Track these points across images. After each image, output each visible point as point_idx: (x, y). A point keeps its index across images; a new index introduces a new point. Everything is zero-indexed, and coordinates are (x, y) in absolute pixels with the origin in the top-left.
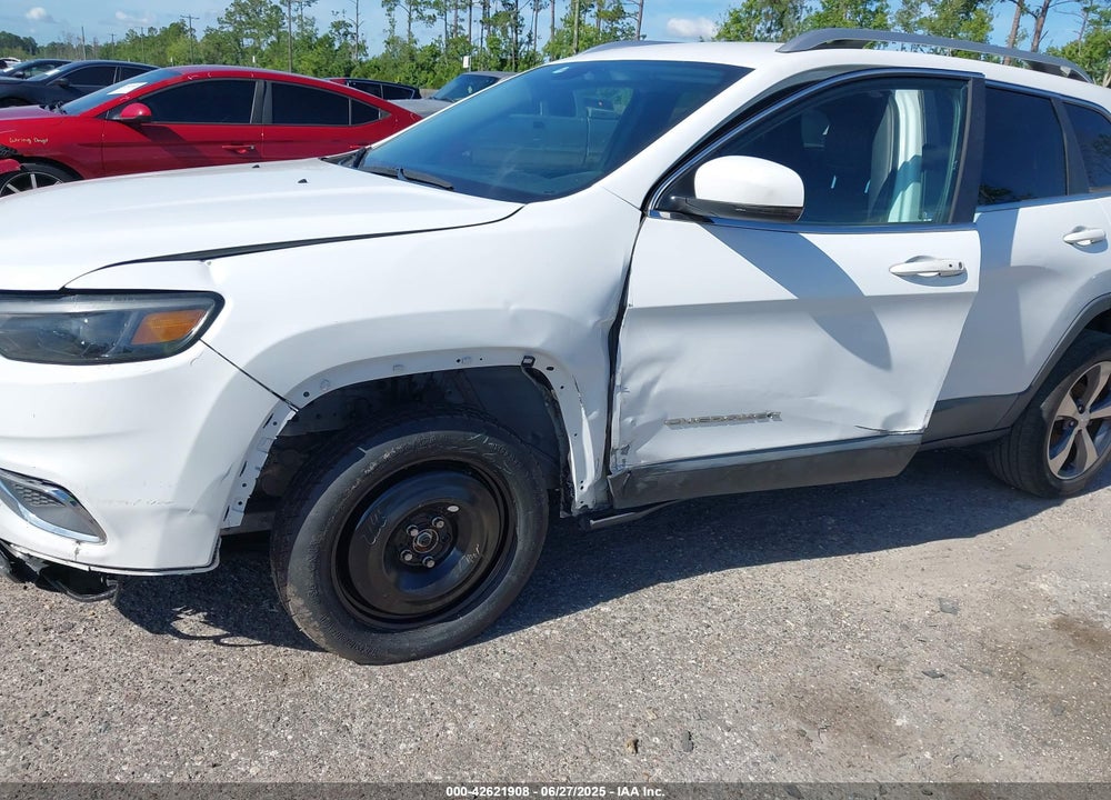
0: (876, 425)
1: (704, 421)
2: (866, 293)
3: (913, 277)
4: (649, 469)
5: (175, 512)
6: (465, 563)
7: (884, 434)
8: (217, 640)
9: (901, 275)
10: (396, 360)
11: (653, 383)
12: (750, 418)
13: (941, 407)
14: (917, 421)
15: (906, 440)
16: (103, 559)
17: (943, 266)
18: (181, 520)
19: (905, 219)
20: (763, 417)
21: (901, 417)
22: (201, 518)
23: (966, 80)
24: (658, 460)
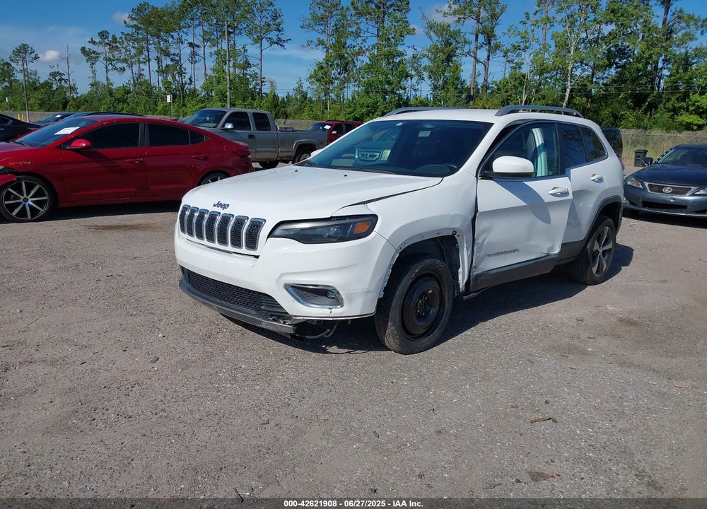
0: (545, 252)
1: (498, 254)
2: (546, 201)
3: (555, 195)
4: (481, 274)
5: (368, 292)
6: (433, 311)
7: (548, 255)
8: (349, 353)
9: (551, 195)
10: (438, 231)
11: (485, 240)
12: (511, 251)
13: (563, 245)
14: (557, 250)
15: (554, 257)
16: (342, 313)
17: (563, 190)
18: (370, 295)
19: (543, 175)
20: (515, 251)
21: (552, 248)
22: (375, 294)
23: (555, 123)
24: (484, 270)
